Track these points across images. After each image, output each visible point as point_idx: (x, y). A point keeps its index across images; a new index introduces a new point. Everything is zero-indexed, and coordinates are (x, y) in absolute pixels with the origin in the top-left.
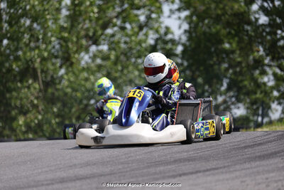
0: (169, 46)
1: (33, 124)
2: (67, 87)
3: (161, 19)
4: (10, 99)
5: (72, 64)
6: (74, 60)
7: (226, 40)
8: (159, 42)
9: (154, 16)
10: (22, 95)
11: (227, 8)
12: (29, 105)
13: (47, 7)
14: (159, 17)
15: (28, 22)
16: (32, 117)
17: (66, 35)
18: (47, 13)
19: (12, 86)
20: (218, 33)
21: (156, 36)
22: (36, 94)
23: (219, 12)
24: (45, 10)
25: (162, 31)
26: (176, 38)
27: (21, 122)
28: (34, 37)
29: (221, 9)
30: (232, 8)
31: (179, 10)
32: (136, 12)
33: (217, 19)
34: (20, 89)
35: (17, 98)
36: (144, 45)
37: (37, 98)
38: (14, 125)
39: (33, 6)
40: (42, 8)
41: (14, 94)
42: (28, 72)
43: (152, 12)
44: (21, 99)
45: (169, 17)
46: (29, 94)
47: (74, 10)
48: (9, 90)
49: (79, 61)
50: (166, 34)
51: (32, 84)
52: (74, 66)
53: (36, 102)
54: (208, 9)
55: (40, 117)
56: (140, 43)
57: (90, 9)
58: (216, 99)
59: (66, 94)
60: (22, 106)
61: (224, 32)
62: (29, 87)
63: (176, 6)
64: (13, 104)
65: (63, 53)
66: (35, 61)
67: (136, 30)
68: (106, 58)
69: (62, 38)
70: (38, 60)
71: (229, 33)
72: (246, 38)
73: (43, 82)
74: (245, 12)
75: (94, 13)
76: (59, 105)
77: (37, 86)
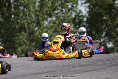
0: (81, 18)
1: (24, 51)
2: (38, 35)
3: (78, 7)
4: (15, 40)
5: (40, 26)
6: (41, 24)
7: (104, 16)
8: (77, 16)
9: (75, 5)
10: (20, 38)
11: (105, 2)
12: (23, 43)
13: (30, 2)
14: (77, 6)
15: (22, 8)
16: (24, 47)
17: (38, 13)
18: (30, 4)
19: (16, 35)
20: (101, 12)
21: (76, 14)
22: (25, 38)
23: (102, 4)
24: (29, 3)
25: (78, 12)
26: (84, 15)
27: (19, 50)
28: (25, 14)
29: (102, 3)
30: (107, 2)
31: (85, 3)
32: (67, 4)
33: (101, 7)
34: (19, 36)
35: (17, 39)
36: (70, 18)
37: (26, 39)
38: (17, 51)
39: (24, 1)
40: (28, 2)
41: (17, 38)
42: (22, 28)
43: (74, 4)
44: (19, 40)
45: (81, 6)
46: (23, 38)
47: (41, 3)
48: (15, 36)
49: (43, 24)
50: (80, 13)
51: (24, 34)
52: (41, 26)
53: (25, 41)
54: (97, 2)
55: (27, 47)
56: (68, 17)
57: (48, 3)
58: (100, 40)
59: (38, 38)
60: (20, 43)
61: (104, 12)
62: (22, 35)
63: (84, 2)
64: (16, 42)
65: (37, 21)
66: (25, 24)
67: (67, 11)
68: (54, 23)
69: (36, 15)
70: (27, 24)
71: (106, 13)
72: (113, 15)
73: (28, 33)
74: (112, 4)
75: (49, 4)
76: (35, 42)
77: (26, 34)
